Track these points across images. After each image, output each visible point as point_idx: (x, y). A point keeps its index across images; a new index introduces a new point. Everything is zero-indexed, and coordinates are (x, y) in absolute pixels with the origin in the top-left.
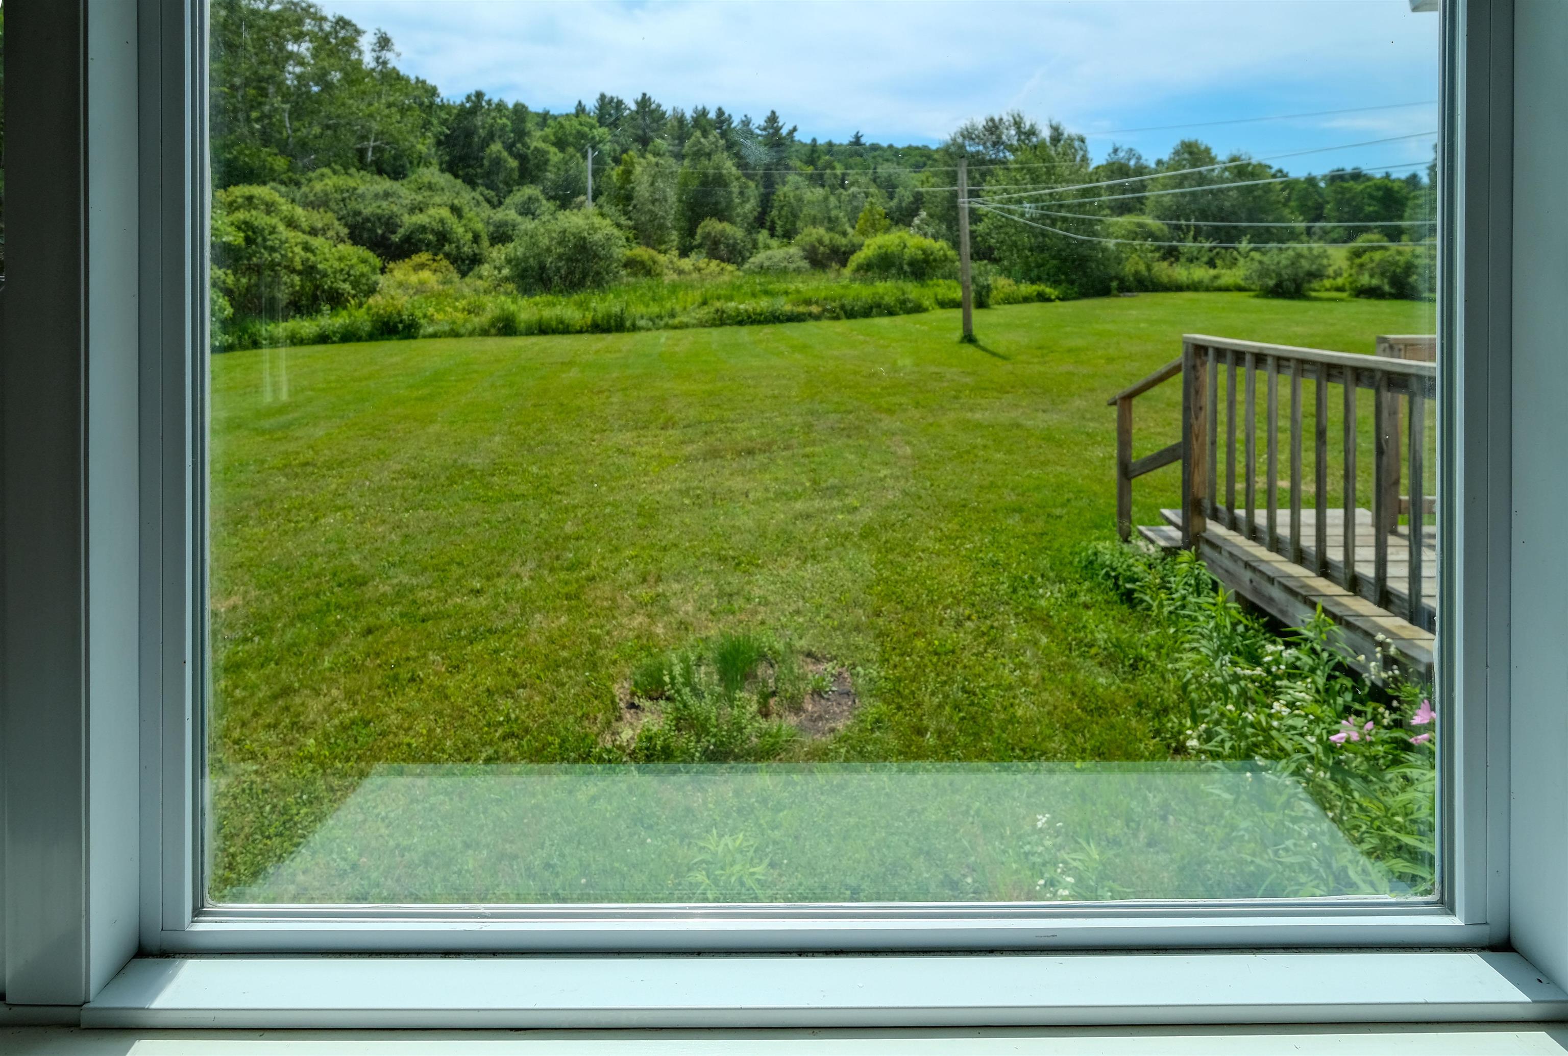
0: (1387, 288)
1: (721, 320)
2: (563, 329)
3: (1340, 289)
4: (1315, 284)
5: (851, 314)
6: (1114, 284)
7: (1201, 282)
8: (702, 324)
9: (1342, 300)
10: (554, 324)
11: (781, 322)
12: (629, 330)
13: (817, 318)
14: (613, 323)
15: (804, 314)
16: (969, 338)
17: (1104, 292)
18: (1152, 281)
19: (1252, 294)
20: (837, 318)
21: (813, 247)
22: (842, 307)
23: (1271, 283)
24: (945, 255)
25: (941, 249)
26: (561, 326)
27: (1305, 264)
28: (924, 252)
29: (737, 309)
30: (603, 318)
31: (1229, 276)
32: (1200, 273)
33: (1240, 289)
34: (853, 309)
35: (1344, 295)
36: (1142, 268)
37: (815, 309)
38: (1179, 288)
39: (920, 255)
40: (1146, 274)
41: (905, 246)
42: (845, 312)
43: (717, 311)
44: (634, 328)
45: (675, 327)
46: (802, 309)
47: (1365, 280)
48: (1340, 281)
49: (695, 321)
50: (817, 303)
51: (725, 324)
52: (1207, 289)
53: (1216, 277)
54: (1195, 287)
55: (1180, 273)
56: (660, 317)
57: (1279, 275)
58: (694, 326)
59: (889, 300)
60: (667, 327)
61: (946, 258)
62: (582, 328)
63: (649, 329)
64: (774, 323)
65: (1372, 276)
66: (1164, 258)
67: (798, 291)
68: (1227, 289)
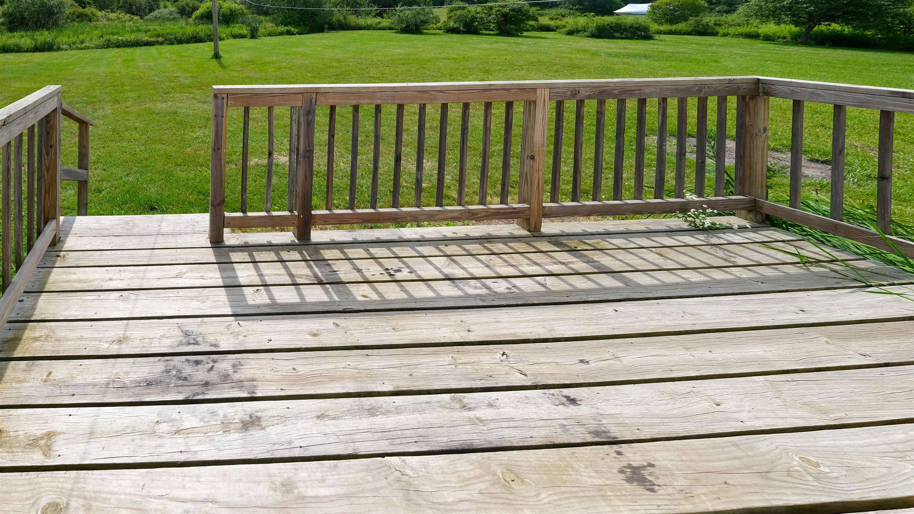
0: (462, 28)
1: (108, 45)
2: (18, 49)
3: (440, 29)
4: (426, 26)
5: (180, 42)
6: (326, 26)
7: (371, 25)
8: (97, 47)
9: (439, 34)
10: (12, 47)
11: (140, 46)
12: (55, 50)
13: (161, 44)
14: (46, 46)
15: (154, 42)
16: (217, 56)
17: (321, 30)
18: (346, 25)
19: (394, 31)
20: (172, 44)
21: (184, 7)
22: (175, 38)
23: (404, 26)
24: (242, 12)
25: (241, 9)
26: (16, 48)
27: (422, 17)
28: (231, 10)
29: (117, 39)
30: (41, 43)
31: (386, 22)
32: (371, 21)
33: (390, 29)
34: (181, 39)
35: (441, 32)
36: (342, 18)
37: (160, 39)
38: (360, 28)
39: (228, 12)
40: (344, 21)
41: (221, 7)
42: (177, 41)
43: (106, 41)
44: (59, 49)
45: (82, 49)
46: (152, 39)
47: (451, 24)
48: (439, 25)
49: (93, 46)
50: (162, 36)
51: (110, 47)
52: (374, 29)
53: (379, 23)
54: (368, 28)
55: (361, 21)
56: (74, 43)
57: (407, 22)
58: (92, 48)
59: (202, 34)
60: (77, 48)
61: (243, 14)
62: (28, 49)
63: (66, 50)
64: (137, 46)
65: (455, 23)
66: (352, 14)
67: (155, 30)
68: (383, 29)
